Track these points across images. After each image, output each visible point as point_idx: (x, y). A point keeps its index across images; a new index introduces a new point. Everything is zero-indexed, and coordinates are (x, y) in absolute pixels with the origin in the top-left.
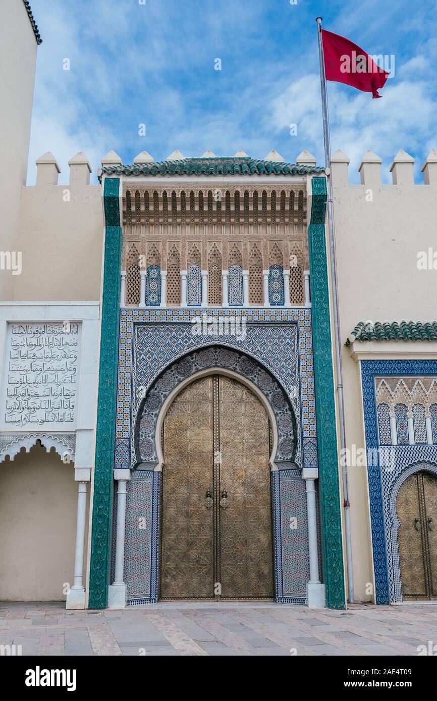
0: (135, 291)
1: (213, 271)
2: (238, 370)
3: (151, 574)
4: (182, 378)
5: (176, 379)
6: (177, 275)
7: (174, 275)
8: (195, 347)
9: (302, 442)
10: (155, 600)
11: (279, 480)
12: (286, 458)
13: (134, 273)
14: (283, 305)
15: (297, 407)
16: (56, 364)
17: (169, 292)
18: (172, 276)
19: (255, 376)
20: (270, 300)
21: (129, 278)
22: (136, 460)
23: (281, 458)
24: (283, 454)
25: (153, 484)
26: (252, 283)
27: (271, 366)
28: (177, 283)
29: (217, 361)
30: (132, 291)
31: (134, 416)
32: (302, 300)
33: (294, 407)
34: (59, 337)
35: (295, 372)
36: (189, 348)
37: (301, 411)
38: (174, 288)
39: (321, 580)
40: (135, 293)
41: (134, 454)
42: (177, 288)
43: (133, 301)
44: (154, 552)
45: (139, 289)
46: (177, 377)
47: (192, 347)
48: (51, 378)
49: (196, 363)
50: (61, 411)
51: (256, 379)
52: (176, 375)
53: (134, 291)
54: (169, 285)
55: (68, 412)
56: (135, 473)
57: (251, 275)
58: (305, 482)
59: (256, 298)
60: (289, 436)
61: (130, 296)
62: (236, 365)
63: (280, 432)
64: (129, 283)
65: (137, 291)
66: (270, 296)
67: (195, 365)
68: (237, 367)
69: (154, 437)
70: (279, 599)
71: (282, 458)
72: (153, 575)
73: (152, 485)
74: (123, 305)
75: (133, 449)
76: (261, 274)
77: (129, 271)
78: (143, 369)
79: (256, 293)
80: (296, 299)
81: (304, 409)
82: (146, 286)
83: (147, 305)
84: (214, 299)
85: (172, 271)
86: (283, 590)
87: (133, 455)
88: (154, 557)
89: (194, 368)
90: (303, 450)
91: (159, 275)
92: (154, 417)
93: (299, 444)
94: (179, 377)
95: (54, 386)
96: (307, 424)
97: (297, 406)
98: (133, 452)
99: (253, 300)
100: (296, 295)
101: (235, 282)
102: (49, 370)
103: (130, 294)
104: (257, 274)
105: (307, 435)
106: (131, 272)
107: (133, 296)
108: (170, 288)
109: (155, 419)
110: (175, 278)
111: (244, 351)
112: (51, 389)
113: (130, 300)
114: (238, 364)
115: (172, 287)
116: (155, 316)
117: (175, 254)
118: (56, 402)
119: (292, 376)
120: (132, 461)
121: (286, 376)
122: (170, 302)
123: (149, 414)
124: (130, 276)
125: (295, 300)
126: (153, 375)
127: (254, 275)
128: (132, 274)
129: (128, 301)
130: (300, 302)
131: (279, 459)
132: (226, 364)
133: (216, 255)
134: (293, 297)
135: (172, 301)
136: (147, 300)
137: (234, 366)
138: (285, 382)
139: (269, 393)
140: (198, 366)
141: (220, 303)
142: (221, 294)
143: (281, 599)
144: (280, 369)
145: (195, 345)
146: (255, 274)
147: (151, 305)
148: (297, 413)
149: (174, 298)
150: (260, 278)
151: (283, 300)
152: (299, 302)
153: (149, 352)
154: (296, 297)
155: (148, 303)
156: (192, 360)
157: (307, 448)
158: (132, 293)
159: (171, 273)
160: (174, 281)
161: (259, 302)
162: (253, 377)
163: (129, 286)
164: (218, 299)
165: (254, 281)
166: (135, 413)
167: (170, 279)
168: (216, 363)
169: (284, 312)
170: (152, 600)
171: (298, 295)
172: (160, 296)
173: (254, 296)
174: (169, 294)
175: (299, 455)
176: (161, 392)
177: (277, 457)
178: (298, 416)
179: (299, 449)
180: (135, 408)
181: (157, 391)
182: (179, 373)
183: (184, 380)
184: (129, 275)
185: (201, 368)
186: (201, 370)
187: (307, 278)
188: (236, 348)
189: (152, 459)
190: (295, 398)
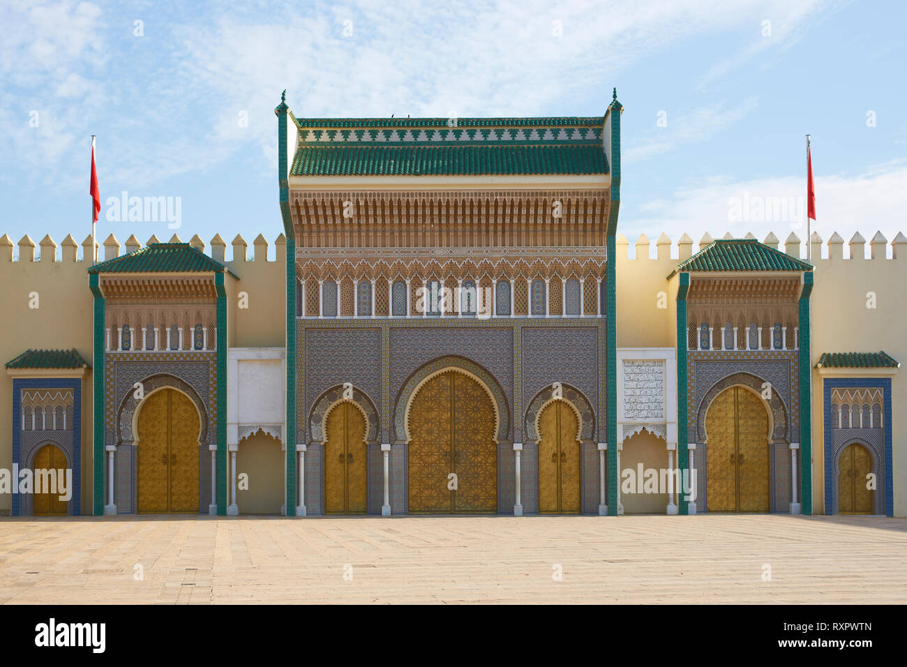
1: (740, 327)
6: (719, 330)
12: (779, 437)
14: (770, 349)
16: (651, 385)
18: (716, 331)
20: (774, 345)
24: (777, 434)
26: (763, 334)
28: (719, 334)
30: (693, 341)
31: (697, 414)
32: (792, 345)
34: (652, 368)
36: (726, 375)
38: (717, 338)
39: (798, 501)
42: (719, 337)
48: (649, 392)
50: (656, 411)
52: (717, 389)
55: (659, 412)
58: (791, 451)
60: (782, 425)
61: (692, 344)
63: (775, 422)
64: (690, 335)
66: (774, 343)
68: (752, 384)
71: (776, 437)
74: (688, 349)
75: (696, 432)
76: (757, 330)
77: (690, 328)
78: (700, 387)
79: (765, 341)
81: (793, 411)
82: (701, 337)
85: (716, 327)
86: (775, 507)
87: (697, 436)
90: (791, 433)
91: (708, 330)
93: (789, 429)
95: (651, 397)
98: (696, 434)
99: (763, 345)
101: (753, 334)
102: (647, 388)
103: (691, 342)
104: (766, 329)
105: (794, 425)
110: (718, 332)
112: (649, 399)
113: (692, 347)
114: (752, 382)
117: (717, 317)
118: (653, 406)
126: (706, 391)
127: (764, 329)
130: (792, 347)
133: (742, 317)
140: (729, 384)
141: (744, 347)
142: (745, 342)
144: (779, 387)
146: (754, 329)
148: (788, 413)
149: (717, 346)
150: (768, 331)
154: (789, 344)
155: (702, 348)
156: (726, 381)
159: (715, 329)
163: (690, 337)
164: (743, 345)
171: (790, 342)
172: (708, 343)
174: (714, 341)
175: (789, 436)
177: (773, 436)
179: (789, 433)
180: (697, 409)
187: (796, 332)
190: (787, 404)
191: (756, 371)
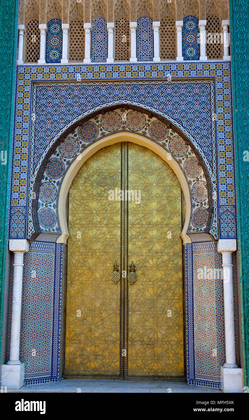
0: (35, 48)
1: (121, 25)
2: (148, 135)
3: (53, 351)
4: (87, 144)
5: (81, 145)
6: (81, 30)
7: (77, 30)
8: (99, 107)
9: (218, 211)
10: (56, 378)
11: (192, 253)
12: (199, 229)
13: (34, 29)
14: (199, 59)
15: (213, 173)
17: (72, 48)
18: (75, 31)
19: (167, 141)
20: (184, 55)
21: (28, 34)
22: (33, 230)
23: (194, 230)
24: (197, 225)
25: (56, 257)
26: (164, 36)
27: (184, 128)
28: (80, 38)
29: (125, 125)
30: (31, 48)
31: (32, 182)
32: (219, 54)
33: (210, 172)
35: (211, 134)
36: (93, 108)
37: (217, 177)
38: (77, 44)
39: (239, 364)
40: (35, 51)
41: (32, 223)
42: (80, 44)
43: (33, 58)
44: (56, 328)
45: (39, 45)
46: (81, 143)
47: (96, 107)
49: (101, 127)
51: (167, 144)
52: (80, 140)
53: (33, 48)
54: (72, 41)
56: (34, 244)
57: (162, 28)
58: (222, 255)
59: (168, 54)
60: (203, 206)
61: (29, 53)
62: (146, 129)
63: (194, 202)
64: (28, 39)
65: (37, 48)
66: (184, 50)
67: (101, 130)
68: (147, 131)
69: (57, 207)
70: (190, 381)
71: (196, 229)
72: (54, 352)
73: (54, 258)
74: (20, 61)
75: (30, 218)
76: (173, 27)
77: (29, 27)
78: (42, 132)
79: (168, 48)
80: (214, 54)
81: (222, 174)
82: (47, 42)
83: (47, 62)
84: (121, 55)
85: (75, 25)
86: (194, 371)
87: (31, 225)
88: (56, 333)
89: (100, 132)
90: (219, 220)
91: (60, 30)
92: (56, 186)
93: (216, 212)
94: (83, 143)
96: (224, 191)
97: (212, 171)
98: (30, 221)
99: (164, 55)
100: (213, 49)
101: (145, 36)
103: (29, 51)
104: (169, 27)
105: (223, 203)
106: (30, 27)
107: (33, 53)
108: (73, 44)
109: (57, 188)
110: (79, 33)
111: (154, 110)
113: (29, 58)
114: (148, 128)
115: (75, 43)
116: (56, 73)
117: (78, 6)
119: (208, 138)
120: (29, 231)
121: (201, 138)
122: (73, 59)
123: (50, 182)
124: (30, 32)
125: (212, 55)
126: (53, 138)
127: (166, 28)
128: (32, 29)
129: (27, 58)
130: (218, 57)
131: (192, 231)
132: (135, 128)
133: (123, 6)
134: (210, 52)
135: (75, 58)
136: (47, 57)
137: (144, 130)
138: (199, 145)
139: (181, 159)
140: (104, 131)
141: (128, 59)
142: (129, 50)
143: (193, 381)
144: (194, 130)
145: (99, 105)
146: (168, 27)
147: (52, 62)
148: (213, 179)
149: (77, 55)
150: (173, 31)
151: (198, 54)
152: (216, 56)
153: (49, 113)
154: (213, 52)
155: (48, 60)
156: (97, 124)
157: (224, 217)
158: (31, 50)
159: (73, 28)
160: (77, 36)
161: (171, 57)
162: (164, 141)
163: (28, 43)
164: (126, 56)
165: (166, 35)
166: (33, 179)
167: (73, 34)
168: (124, 127)
169: (200, 67)
170: (54, 378)
171: (215, 49)
172: (61, 52)
173: (166, 51)
174: (71, 50)
175: (215, 225)
176: (64, 158)
177: (189, 229)
178: (214, 182)
179: (215, 219)
180: (33, 173)
181: (59, 157)
182: (84, 138)
183: (89, 146)
184: (28, 31)
185: (107, 133)
186: (108, 135)
187: (225, 28)
188: (145, 108)
189: (53, 230)
190: (211, 162)
191: (150, 100)
